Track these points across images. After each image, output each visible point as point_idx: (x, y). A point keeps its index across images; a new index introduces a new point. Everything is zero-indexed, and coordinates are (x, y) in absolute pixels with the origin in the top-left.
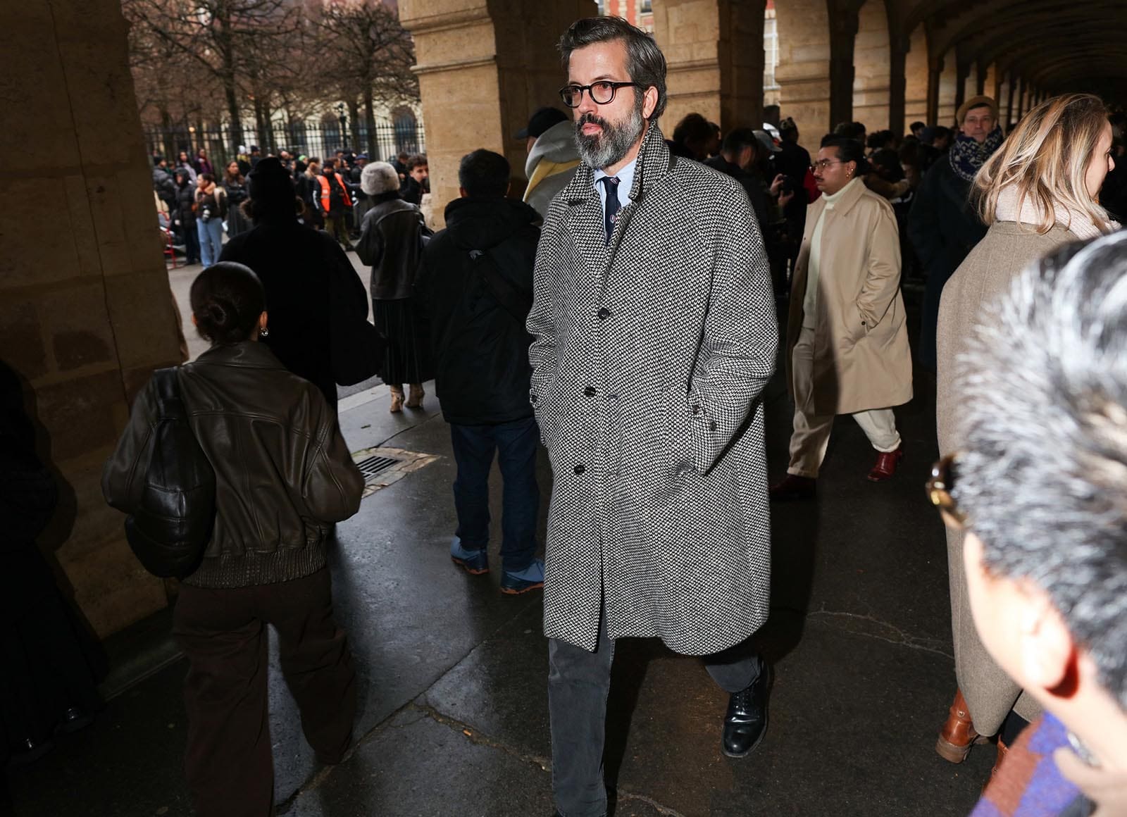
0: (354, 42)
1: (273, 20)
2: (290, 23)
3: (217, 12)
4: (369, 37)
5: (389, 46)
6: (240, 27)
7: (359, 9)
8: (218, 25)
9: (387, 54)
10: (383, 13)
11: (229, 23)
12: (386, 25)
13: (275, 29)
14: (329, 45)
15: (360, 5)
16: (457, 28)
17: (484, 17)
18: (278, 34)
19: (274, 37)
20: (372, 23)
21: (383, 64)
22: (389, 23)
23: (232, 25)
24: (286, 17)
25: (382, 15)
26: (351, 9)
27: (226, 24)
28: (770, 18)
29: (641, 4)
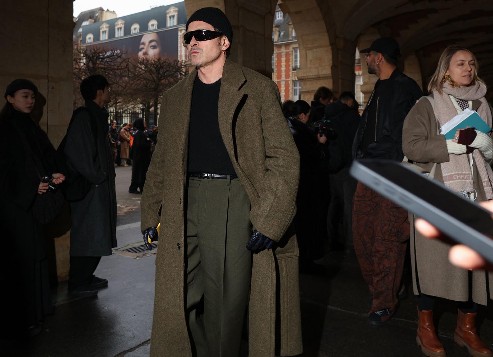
0: (152, 75)
1: (115, 64)
2: (124, 65)
3: (91, 59)
4: (159, 73)
5: (168, 78)
6: (100, 66)
7: (156, 60)
8: (91, 65)
9: (167, 82)
10: (167, 63)
11: (96, 64)
12: (168, 69)
13: (116, 67)
14: (140, 76)
15: (157, 59)
18: (118, 69)
19: (116, 71)
20: (161, 67)
21: (165, 86)
22: (169, 68)
23: (97, 65)
24: (122, 63)
25: (167, 64)
26: (152, 60)
27: (94, 64)
28: (359, 75)
29: (293, 67)
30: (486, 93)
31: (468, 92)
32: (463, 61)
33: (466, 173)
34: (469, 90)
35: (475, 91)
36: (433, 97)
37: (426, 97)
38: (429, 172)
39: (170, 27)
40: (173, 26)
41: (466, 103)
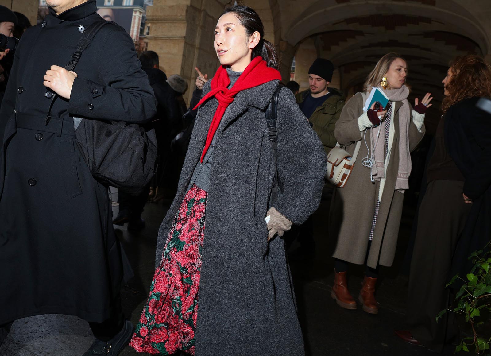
16: (171, 23)
17: (183, 20)
30: (408, 96)
31: (394, 93)
32: (401, 66)
33: (380, 162)
34: (395, 92)
35: (399, 94)
36: (366, 94)
37: (361, 93)
38: (352, 157)
39: (126, 6)
40: (129, 6)
41: (391, 103)
